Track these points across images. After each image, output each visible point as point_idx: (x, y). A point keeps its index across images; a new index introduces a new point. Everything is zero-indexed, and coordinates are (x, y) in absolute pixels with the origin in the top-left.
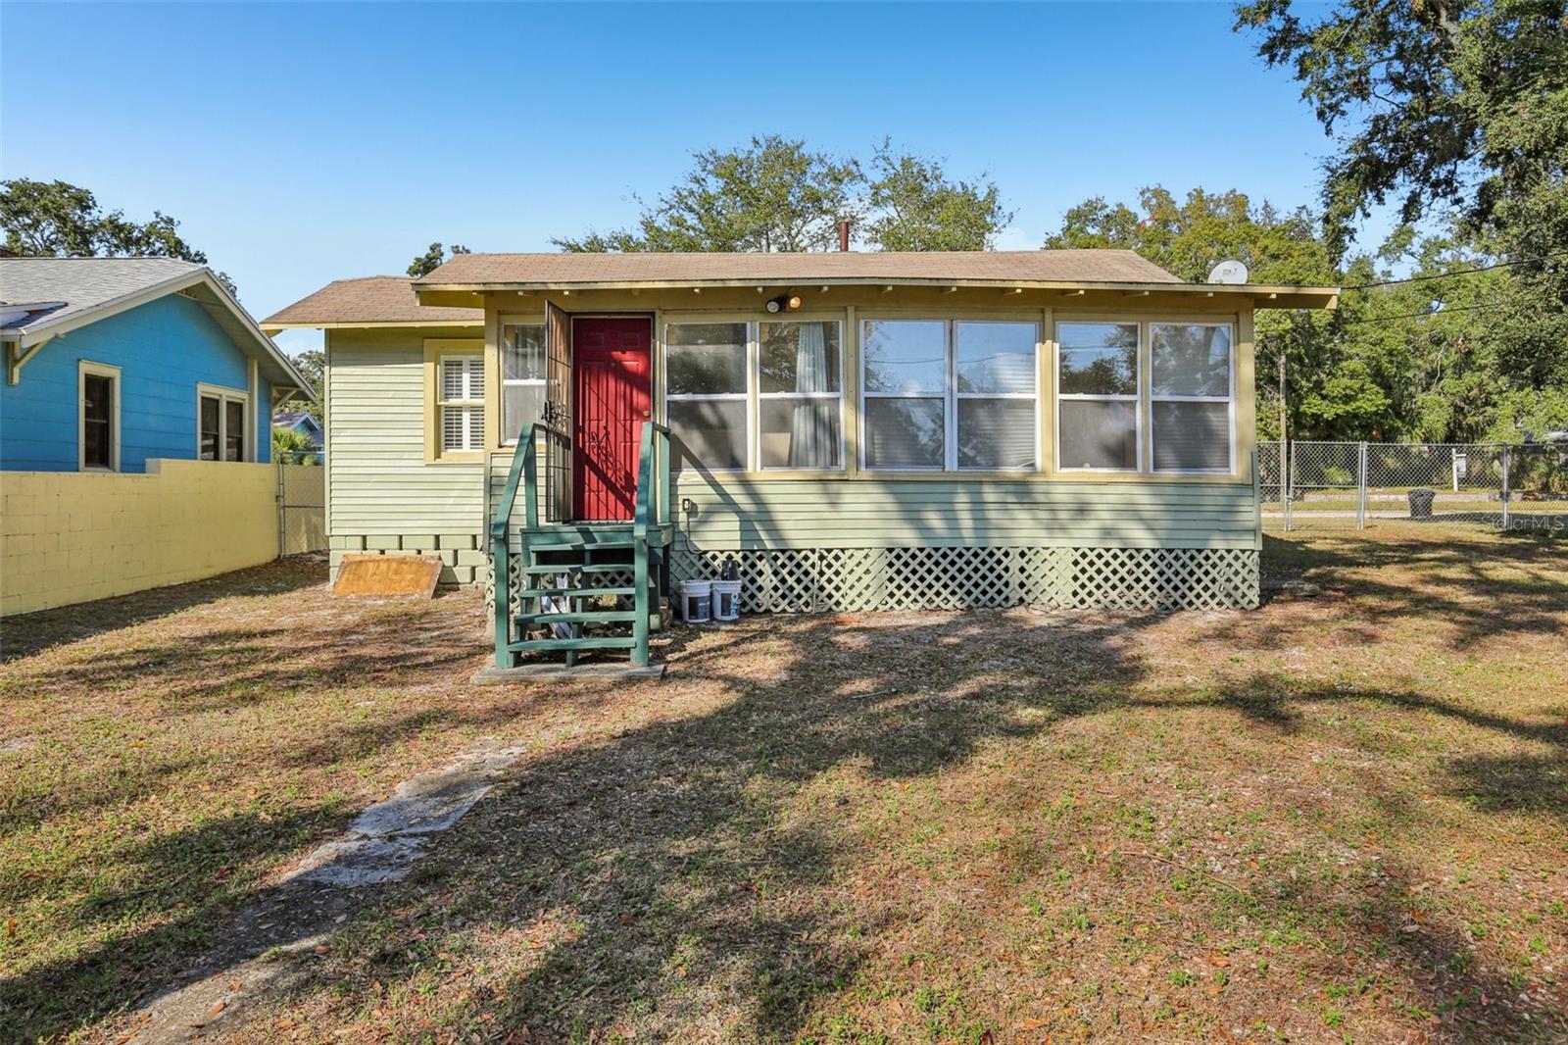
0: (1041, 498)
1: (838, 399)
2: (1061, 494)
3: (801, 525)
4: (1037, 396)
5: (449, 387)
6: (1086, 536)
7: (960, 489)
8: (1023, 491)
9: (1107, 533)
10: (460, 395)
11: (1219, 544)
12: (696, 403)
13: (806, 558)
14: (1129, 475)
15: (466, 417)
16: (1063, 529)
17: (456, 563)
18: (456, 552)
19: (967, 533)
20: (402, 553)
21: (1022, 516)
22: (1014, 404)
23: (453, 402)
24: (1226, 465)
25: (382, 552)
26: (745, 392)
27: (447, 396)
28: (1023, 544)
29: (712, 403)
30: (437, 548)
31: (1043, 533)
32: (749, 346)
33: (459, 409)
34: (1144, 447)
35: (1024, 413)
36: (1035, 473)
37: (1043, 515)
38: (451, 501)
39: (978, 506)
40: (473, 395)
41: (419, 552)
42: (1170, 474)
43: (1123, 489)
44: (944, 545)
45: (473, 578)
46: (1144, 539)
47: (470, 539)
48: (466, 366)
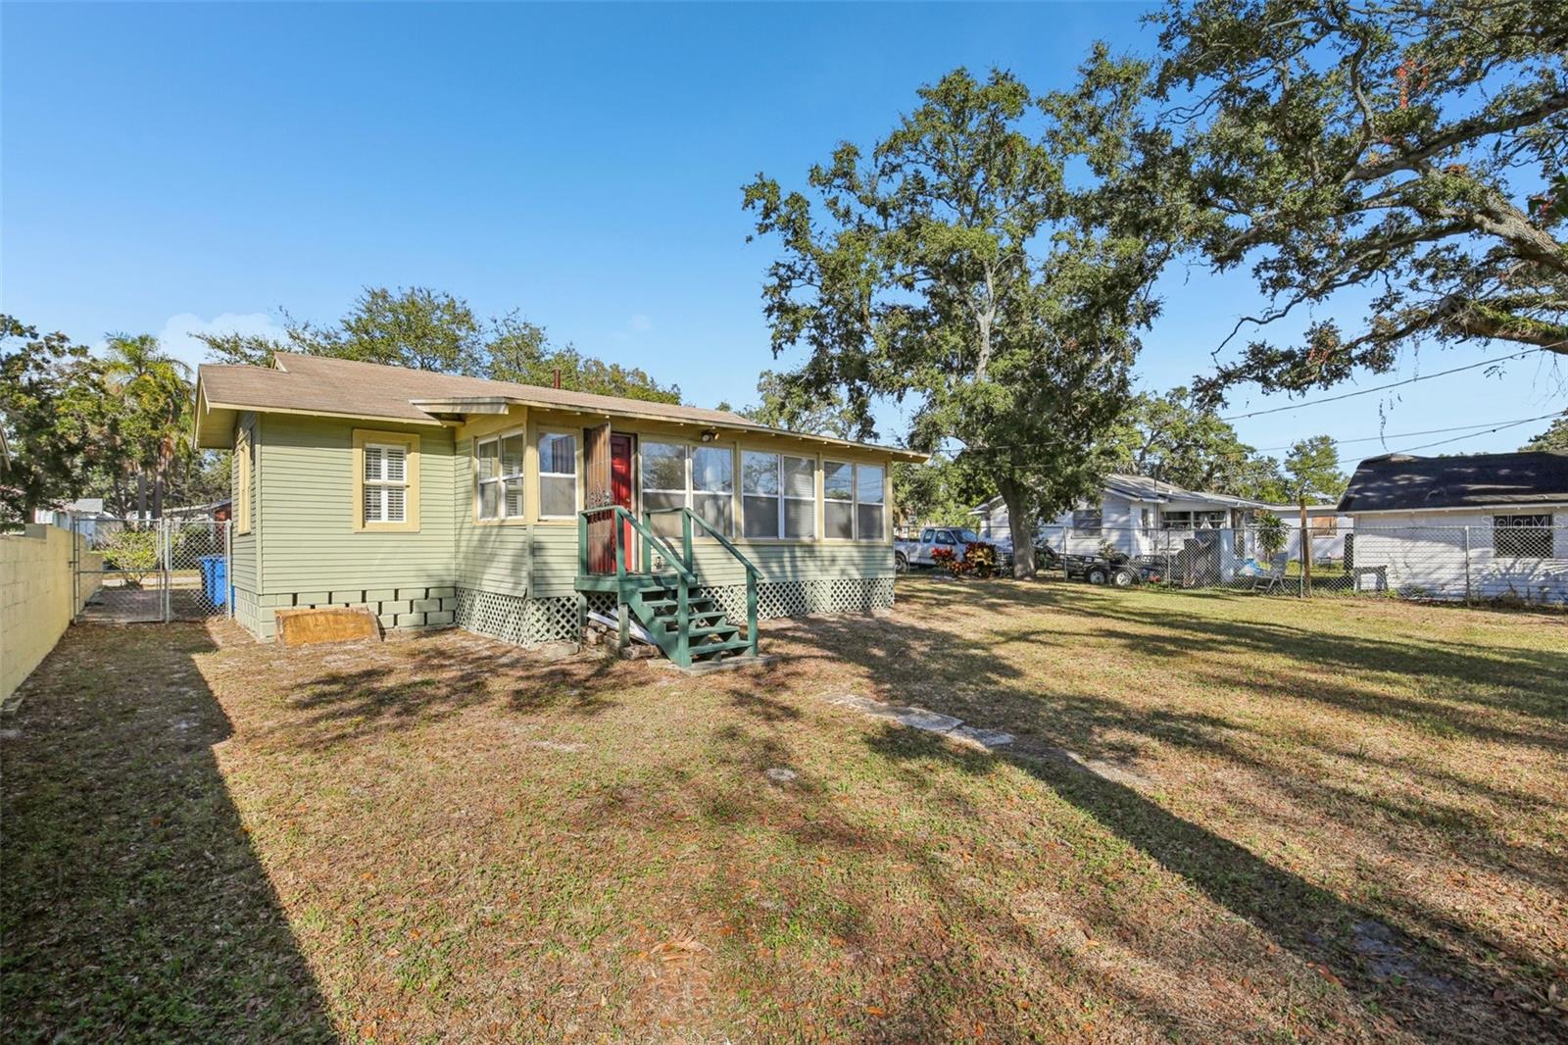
0: (818, 554)
1: (730, 497)
2: (826, 552)
3: (716, 572)
4: (815, 499)
5: (371, 470)
6: (834, 574)
7: (786, 549)
8: (810, 549)
9: (843, 572)
10: (378, 476)
11: (880, 576)
12: (657, 494)
13: (717, 592)
14: (849, 542)
15: (384, 494)
16: (827, 570)
17: (380, 612)
18: (380, 603)
19: (789, 574)
20: (333, 607)
21: (810, 563)
22: (806, 503)
23: (372, 481)
24: (881, 537)
25: (313, 607)
26: (684, 489)
27: (368, 477)
28: (811, 579)
29: (665, 494)
30: (364, 601)
31: (819, 573)
32: (687, 461)
33: (378, 488)
34: (855, 528)
35: (809, 508)
36: (814, 541)
37: (819, 563)
38: (377, 562)
39: (793, 558)
40: (390, 477)
41: (347, 605)
42: (864, 542)
43: (848, 549)
44: (781, 581)
45: (396, 624)
46: (857, 576)
47: (393, 592)
48: (384, 453)
